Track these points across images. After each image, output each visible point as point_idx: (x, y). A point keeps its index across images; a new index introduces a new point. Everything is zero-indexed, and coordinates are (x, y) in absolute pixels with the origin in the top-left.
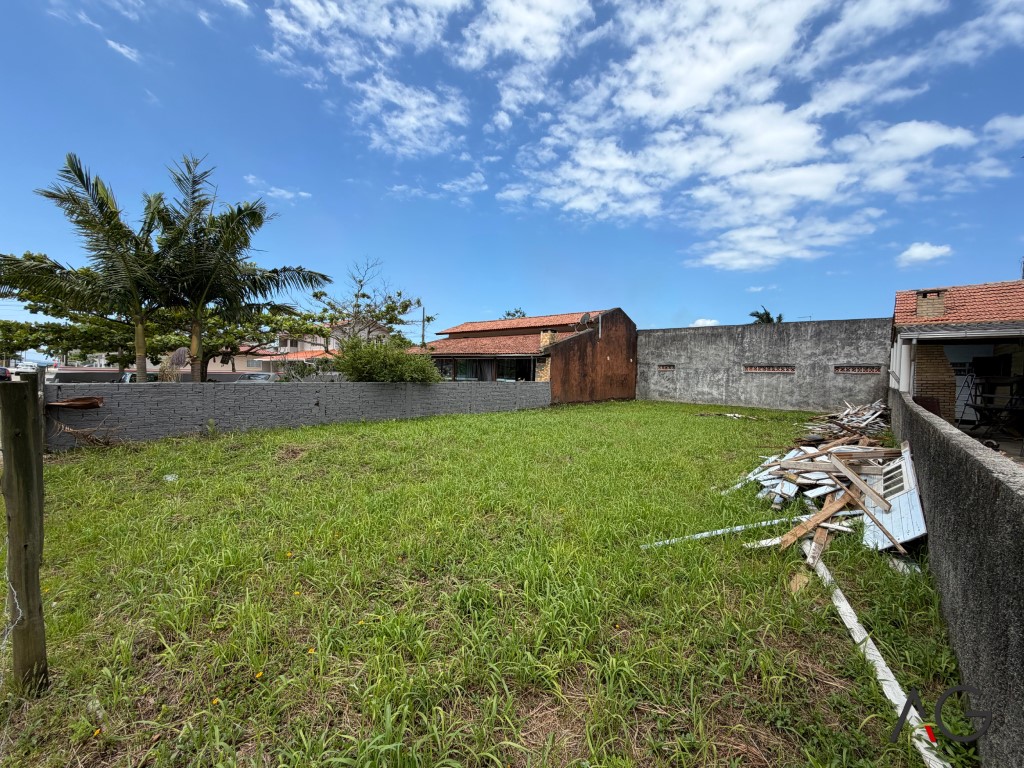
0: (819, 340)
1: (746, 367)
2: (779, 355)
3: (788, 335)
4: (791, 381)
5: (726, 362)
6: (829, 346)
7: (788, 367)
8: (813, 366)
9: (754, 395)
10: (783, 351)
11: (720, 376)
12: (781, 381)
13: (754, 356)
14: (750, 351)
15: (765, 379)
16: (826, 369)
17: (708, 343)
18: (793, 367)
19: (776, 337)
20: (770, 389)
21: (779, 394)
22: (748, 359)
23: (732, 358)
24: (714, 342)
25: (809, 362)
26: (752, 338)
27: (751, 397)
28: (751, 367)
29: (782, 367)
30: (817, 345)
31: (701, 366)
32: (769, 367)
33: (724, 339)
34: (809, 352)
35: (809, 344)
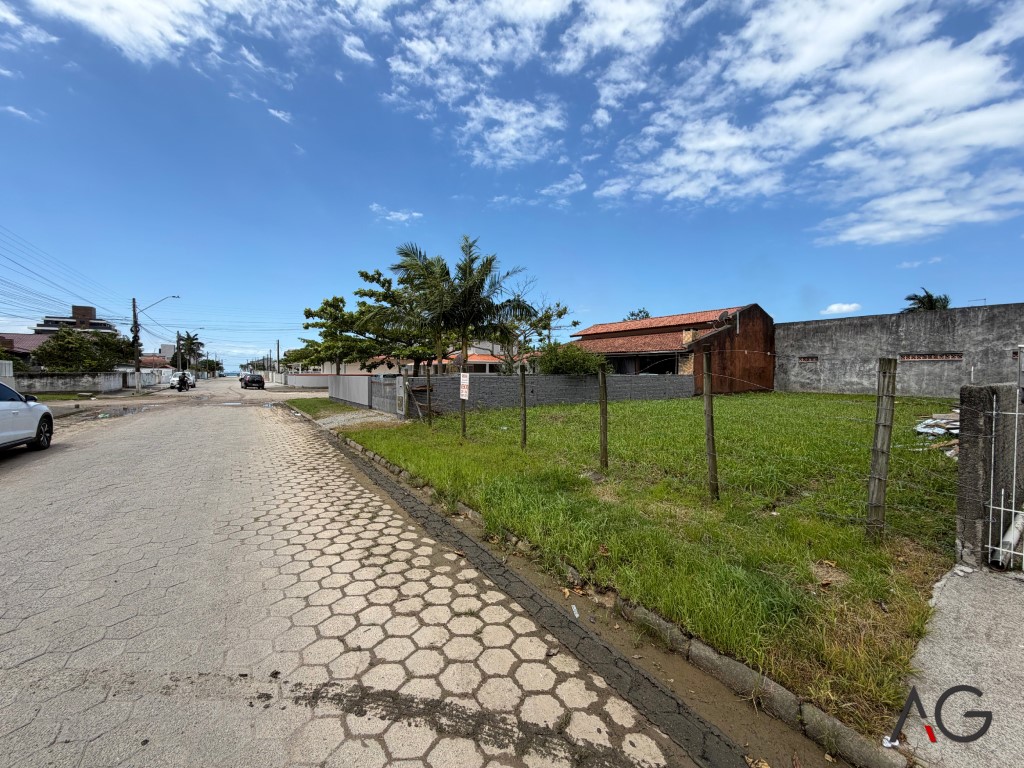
0: (992, 325)
1: (902, 356)
2: (942, 343)
3: (953, 322)
4: (959, 368)
5: (879, 352)
6: (1006, 331)
7: (953, 354)
8: (986, 353)
9: (913, 384)
10: (947, 338)
11: (871, 366)
12: (947, 370)
13: (911, 344)
14: (906, 339)
15: (926, 368)
16: (1002, 355)
17: (857, 333)
18: (960, 355)
19: (938, 324)
20: (932, 377)
21: (944, 382)
22: (904, 347)
23: (885, 348)
24: (863, 332)
25: (980, 348)
26: (908, 327)
27: (909, 386)
28: (908, 356)
29: (947, 355)
30: (990, 330)
31: (849, 357)
32: (930, 355)
33: (875, 328)
34: (980, 338)
35: (980, 330)
